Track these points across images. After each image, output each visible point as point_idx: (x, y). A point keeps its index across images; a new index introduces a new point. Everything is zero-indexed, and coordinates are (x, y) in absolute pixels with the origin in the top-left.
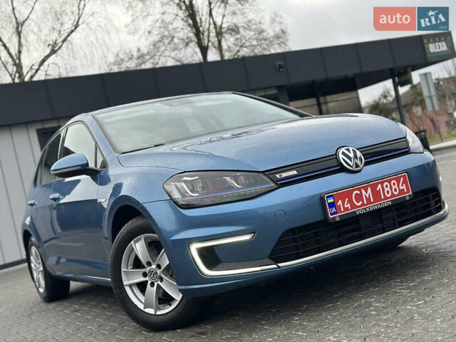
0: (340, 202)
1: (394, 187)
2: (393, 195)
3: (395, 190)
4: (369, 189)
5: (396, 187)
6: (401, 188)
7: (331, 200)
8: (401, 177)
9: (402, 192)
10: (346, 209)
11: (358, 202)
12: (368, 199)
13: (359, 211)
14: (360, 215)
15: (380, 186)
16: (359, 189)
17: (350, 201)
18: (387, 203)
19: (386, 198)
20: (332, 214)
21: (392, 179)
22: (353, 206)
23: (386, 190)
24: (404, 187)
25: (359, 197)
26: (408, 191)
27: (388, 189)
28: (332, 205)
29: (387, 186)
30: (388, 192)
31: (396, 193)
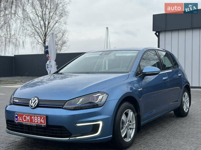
0: (19, 117)
1: (38, 120)
2: (37, 123)
3: (39, 121)
4: (29, 116)
5: (39, 120)
6: (42, 121)
7: (16, 115)
8: (43, 117)
9: (41, 123)
10: (20, 121)
11: (25, 120)
12: (28, 120)
13: (24, 123)
14: (24, 125)
15: (33, 117)
16: (26, 115)
17: (22, 118)
18: (34, 124)
19: (34, 122)
20: (16, 120)
21: (39, 116)
22: (23, 121)
23: (35, 119)
24: (43, 121)
25: (25, 118)
26: (44, 124)
27: (36, 119)
28: (17, 117)
29: (36, 118)
30: (36, 121)
31: (39, 122)
